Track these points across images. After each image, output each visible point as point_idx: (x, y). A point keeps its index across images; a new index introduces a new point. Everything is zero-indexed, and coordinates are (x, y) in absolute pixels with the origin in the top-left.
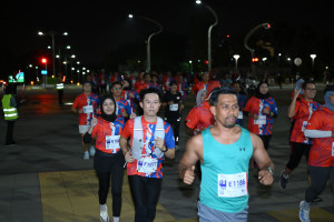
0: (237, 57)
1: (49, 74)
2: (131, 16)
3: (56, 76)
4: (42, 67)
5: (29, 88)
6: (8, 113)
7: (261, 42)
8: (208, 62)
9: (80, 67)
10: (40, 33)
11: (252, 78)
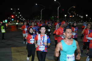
0: (66, 16)
1: (14, 20)
2: (36, 4)
5: (8, 24)
7: (72, 11)
8: (58, 17)
10: (12, 9)
11: (70, 21)
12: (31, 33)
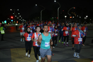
0: (66, 17)
2: (36, 5)
3: (15, 22)
7: (72, 12)
8: (58, 18)
10: (11, 10)
11: (70, 22)
12: (29, 31)
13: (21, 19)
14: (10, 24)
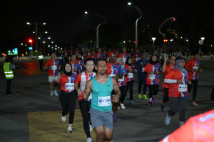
0: (154, 39)
1: (34, 50)
2: (86, 13)
3: (38, 51)
4: (29, 45)
5: (21, 58)
6: (8, 74)
7: (169, 29)
8: (136, 42)
9: (53, 45)
10: (28, 23)
11: (163, 52)
13: (52, 45)
14: (25, 55)
